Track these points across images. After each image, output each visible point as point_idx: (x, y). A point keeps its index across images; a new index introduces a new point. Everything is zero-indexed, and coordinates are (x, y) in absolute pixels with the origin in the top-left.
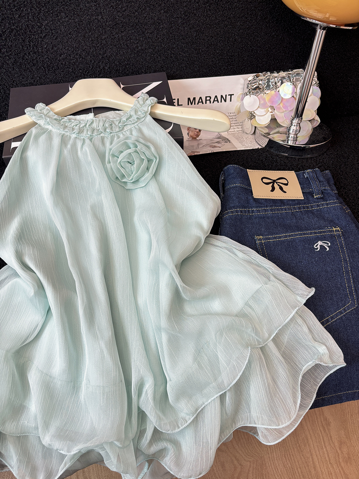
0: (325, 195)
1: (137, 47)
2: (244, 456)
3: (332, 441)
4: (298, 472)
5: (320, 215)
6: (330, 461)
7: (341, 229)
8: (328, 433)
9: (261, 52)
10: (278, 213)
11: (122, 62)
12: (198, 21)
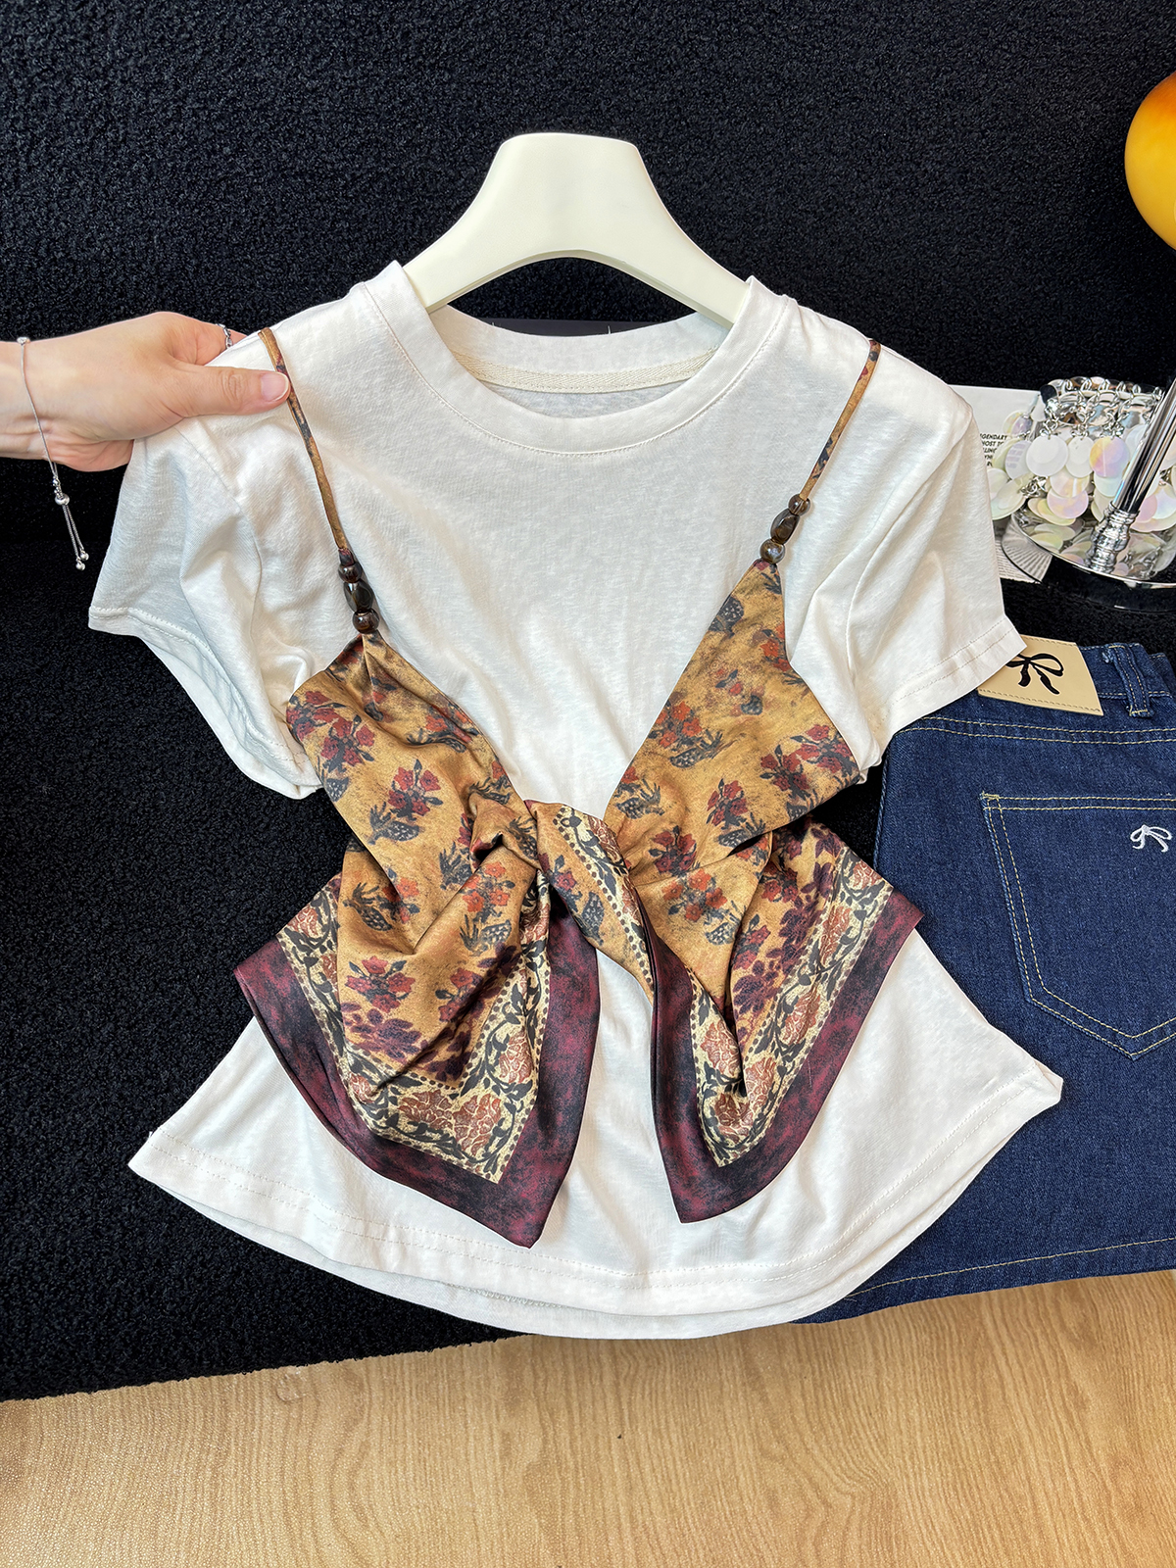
0: (1160, 712)
2: (835, 1479)
3: (1092, 1456)
4: (992, 1537)
5: (1143, 759)
6: (1083, 1514)
8: (1081, 1431)
10: (1039, 742)
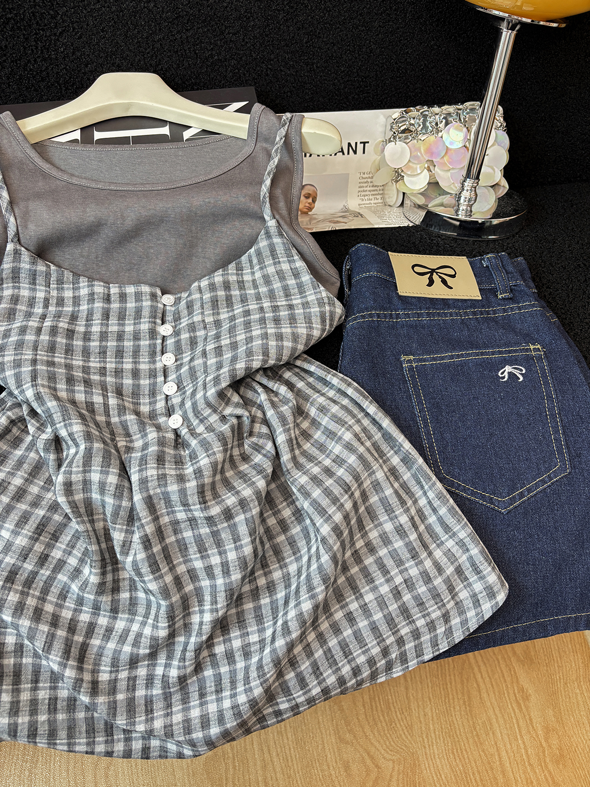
0: (517, 294)
1: (212, 56)
2: (383, 752)
3: (533, 727)
5: (507, 325)
6: (529, 762)
7: (544, 348)
8: (526, 714)
9: (413, 72)
10: (439, 320)
11: (187, 80)
12: (312, 18)
